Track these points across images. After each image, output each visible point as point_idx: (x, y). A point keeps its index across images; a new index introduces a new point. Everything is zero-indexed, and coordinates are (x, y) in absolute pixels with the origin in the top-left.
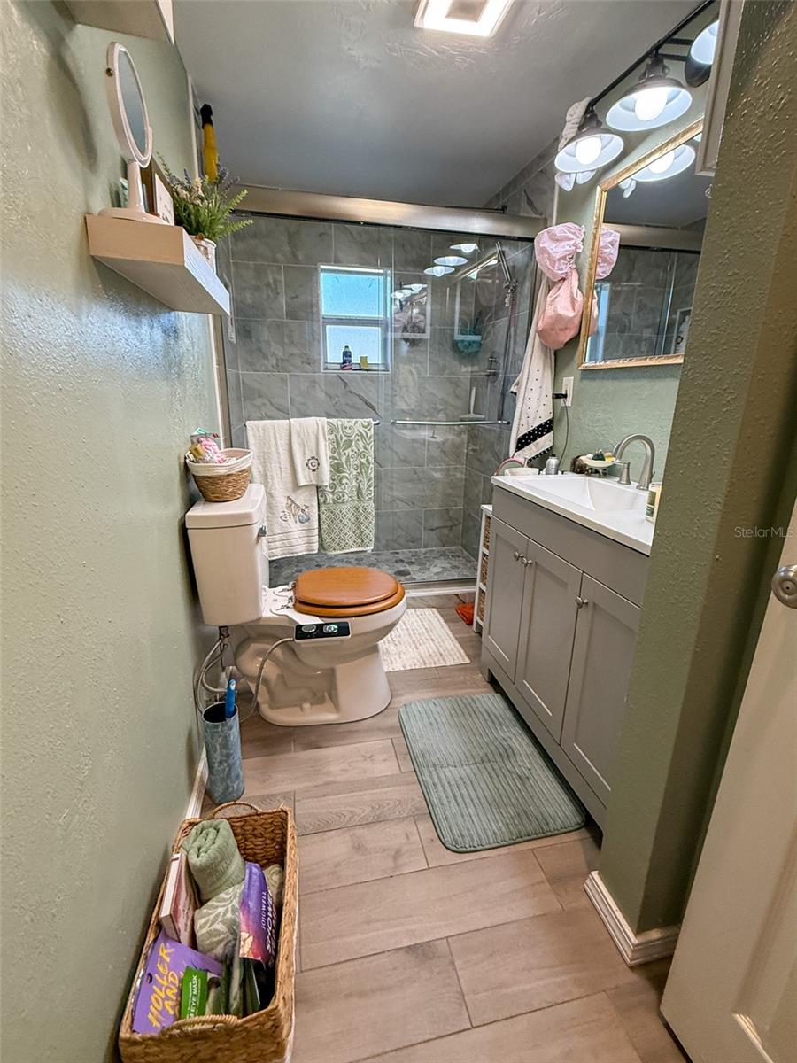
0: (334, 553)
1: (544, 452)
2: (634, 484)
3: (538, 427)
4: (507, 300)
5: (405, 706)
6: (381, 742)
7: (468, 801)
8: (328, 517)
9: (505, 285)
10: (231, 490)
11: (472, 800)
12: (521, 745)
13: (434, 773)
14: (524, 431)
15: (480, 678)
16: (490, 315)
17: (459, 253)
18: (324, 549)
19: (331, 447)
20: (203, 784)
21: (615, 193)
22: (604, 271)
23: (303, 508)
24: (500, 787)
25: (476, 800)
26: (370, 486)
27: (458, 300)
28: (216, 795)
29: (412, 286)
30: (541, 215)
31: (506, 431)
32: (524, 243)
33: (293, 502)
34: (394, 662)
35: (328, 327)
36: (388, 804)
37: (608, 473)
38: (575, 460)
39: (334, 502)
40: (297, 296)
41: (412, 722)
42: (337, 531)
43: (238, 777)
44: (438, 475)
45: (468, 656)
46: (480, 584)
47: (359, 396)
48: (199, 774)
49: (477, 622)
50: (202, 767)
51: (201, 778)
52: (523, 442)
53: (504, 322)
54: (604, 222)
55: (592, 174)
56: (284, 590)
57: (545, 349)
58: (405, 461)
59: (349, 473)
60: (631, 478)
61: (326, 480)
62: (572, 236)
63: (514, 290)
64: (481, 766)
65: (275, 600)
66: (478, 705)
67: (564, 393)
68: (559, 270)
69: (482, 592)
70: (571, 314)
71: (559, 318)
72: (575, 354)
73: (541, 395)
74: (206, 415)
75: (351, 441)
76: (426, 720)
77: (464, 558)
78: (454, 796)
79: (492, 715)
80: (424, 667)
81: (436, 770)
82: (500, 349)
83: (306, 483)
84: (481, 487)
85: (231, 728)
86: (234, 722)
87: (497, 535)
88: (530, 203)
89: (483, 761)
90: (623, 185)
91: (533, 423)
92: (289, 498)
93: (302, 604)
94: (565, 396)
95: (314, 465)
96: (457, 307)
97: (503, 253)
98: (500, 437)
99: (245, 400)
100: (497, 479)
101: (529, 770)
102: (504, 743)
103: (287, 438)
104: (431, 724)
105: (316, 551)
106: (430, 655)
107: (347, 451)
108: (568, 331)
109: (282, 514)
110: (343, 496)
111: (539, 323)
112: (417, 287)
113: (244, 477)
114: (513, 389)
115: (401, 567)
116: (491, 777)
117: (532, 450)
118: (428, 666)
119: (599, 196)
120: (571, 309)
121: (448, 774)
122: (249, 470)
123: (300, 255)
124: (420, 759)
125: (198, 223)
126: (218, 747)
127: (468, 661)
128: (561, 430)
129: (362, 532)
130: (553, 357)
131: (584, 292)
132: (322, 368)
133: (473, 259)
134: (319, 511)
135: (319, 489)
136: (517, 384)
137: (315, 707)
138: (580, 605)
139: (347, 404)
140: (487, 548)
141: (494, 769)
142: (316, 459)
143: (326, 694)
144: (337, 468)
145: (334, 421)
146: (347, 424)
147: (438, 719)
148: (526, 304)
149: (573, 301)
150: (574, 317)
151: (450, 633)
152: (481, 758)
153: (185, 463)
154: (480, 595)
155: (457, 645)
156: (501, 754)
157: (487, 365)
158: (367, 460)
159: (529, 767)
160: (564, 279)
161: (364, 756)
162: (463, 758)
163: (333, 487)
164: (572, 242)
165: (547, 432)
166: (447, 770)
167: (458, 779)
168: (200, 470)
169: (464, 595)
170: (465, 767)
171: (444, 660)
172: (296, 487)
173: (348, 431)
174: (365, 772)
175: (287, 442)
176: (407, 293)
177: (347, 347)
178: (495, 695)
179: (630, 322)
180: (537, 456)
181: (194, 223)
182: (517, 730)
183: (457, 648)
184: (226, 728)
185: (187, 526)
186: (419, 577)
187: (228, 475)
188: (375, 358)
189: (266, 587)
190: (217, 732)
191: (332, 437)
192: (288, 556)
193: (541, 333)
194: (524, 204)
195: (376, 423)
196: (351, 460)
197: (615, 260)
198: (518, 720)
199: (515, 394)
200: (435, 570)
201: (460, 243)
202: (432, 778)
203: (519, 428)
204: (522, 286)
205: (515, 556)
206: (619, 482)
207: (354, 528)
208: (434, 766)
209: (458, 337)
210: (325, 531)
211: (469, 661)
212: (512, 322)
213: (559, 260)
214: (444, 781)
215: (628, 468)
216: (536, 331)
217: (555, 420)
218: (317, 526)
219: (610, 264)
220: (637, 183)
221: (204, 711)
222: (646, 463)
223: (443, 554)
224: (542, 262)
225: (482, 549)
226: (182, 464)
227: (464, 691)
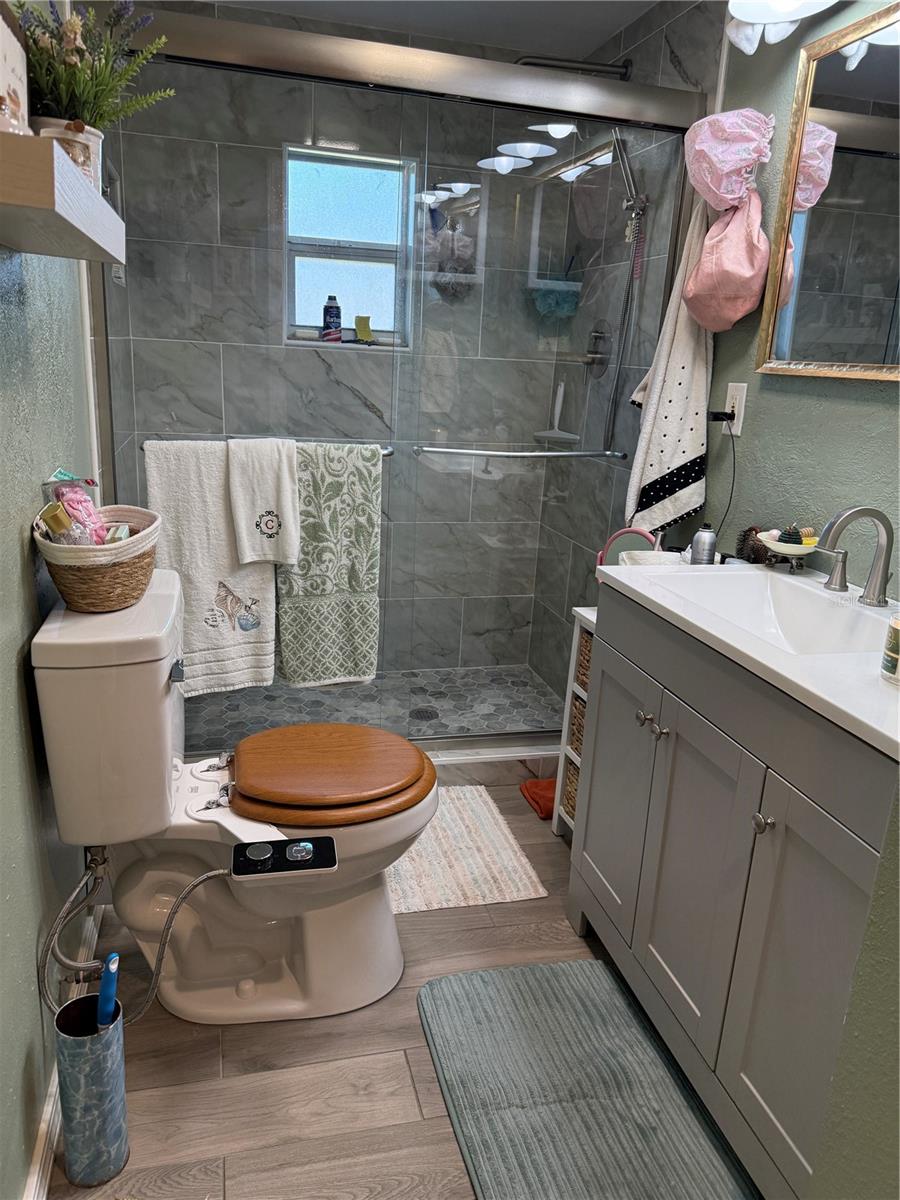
0: (302, 685)
1: (688, 514)
2: (854, 590)
3: (679, 469)
4: (628, 232)
5: (430, 984)
6: (386, 1056)
7: (547, 1178)
8: (294, 620)
9: (625, 204)
10: (118, 591)
11: (554, 1175)
12: (641, 1063)
13: (483, 1119)
14: (654, 475)
15: (567, 930)
16: (597, 254)
17: (544, 138)
18: (284, 677)
19: (304, 494)
20: (51, 1149)
21: (831, 63)
22: (808, 197)
23: (249, 603)
24: (605, 1149)
25: (561, 1176)
26: (372, 567)
27: (536, 221)
28: (76, 1168)
29: (454, 186)
30: (696, 85)
31: (618, 469)
32: (664, 134)
33: (229, 592)
34: (410, 894)
35: (297, 259)
36: (400, 1183)
37: (803, 565)
38: (747, 535)
39: (308, 594)
40: (242, 202)
41: (443, 1018)
42: (310, 645)
43: (118, 1134)
44: (492, 541)
45: (543, 882)
46: (564, 750)
47: (353, 391)
48: (43, 1127)
49: (559, 815)
50: (50, 1112)
51: (49, 1133)
52: (651, 495)
53: (621, 269)
54: (813, 104)
55: (793, 28)
56: (210, 768)
57: (697, 330)
58: (433, 510)
59: (336, 542)
60: (848, 577)
61: (294, 556)
62: (753, 134)
63: (643, 212)
64: (568, 1105)
65: (195, 790)
66: (565, 984)
67: (728, 410)
68: (728, 193)
69: (569, 762)
70: (746, 272)
71: (725, 278)
72: (751, 343)
73: (686, 411)
74: (70, 435)
75: (340, 485)
76: (468, 1013)
77: (534, 687)
78: (521, 1166)
79: (588, 1003)
80: (463, 904)
81: (487, 1114)
82: (613, 318)
83: (256, 559)
84: (569, 564)
85: (107, 1046)
86: (114, 1033)
87: (603, 671)
88: (676, 61)
89: (572, 1097)
90: (847, 51)
91: (671, 462)
92: (222, 585)
93: (245, 801)
94: (731, 417)
95: (272, 525)
96: (535, 233)
97: (623, 143)
98: (606, 479)
99: (137, 391)
100: (607, 570)
101: (657, 1113)
102: (612, 1062)
103: (222, 475)
104: (479, 1023)
105: (270, 683)
106: (475, 881)
107: (332, 503)
108: (740, 302)
109: (208, 614)
110: (324, 583)
111: (687, 283)
112: (460, 188)
113: (145, 562)
114: (637, 397)
115: (420, 702)
116: (588, 1129)
117: (666, 511)
118: (471, 903)
119: (803, 66)
120: (746, 264)
121: (511, 1124)
122: (150, 553)
123: (251, 127)
124: (459, 1092)
125: (73, 97)
126: (83, 1081)
127: (543, 892)
128: (722, 475)
129: (356, 648)
130: (711, 342)
131: (772, 234)
132: (285, 337)
133: (568, 150)
134: (277, 609)
135: (279, 569)
136: (644, 389)
137: (260, 987)
138: (761, 828)
139: (331, 405)
140: (583, 685)
141: (593, 1113)
142: (275, 515)
143: (284, 961)
144: (313, 532)
145: (310, 446)
146: (334, 454)
147: (491, 1012)
148: (664, 242)
149: (751, 248)
150: (752, 278)
151: (511, 837)
152: (570, 1091)
153: (33, 540)
154: (566, 770)
155: (525, 860)
156: (605, 1083)
157: (586, 344)
158: (370, 520)
159: (657, 1107)
160: (735, 209)
161: (354, 1086)
162: (536, 1089)
163: (305, 565)
164: (753, 145)
165: (695, 480)
166: (507, 1115)
167: (529, 1133)
168: (61, 553)
169: (535, 761)
170: (541, 1109)
171: (500, 891)
172: (237, 564)
173: (336, 466)
174: (356, 1118)
175: (221, 482)
176: (443, 195)
177: (332, 298)
178: (594, 962)
179: (842, 271)
180: (675, 521)
181: (64, 95)
182: (634, 1033)
183: (522, 866)
184: (99, 1046)
185: (34, 663)
186: (454, 723)
187: (115, 565)
188: (383, 320)
189: (178, 762)
190: (80, 1055)
191: (306, 476)
192: (217, 690)
193: (693, 303)
194: (664, 62)
195: (386, 452)
196: (341, 518)
197: (827, 179)
198: (636, 1014)
199: (640, 405)
200: (482, 710)
201: (547, 123)
202: (480, 1131)
203: (646, 469)
204: (657, 209)
205: (638, 717)
206: (827, 585)
207: (341, 640)
208: (484, 1105)
209: (534, 282)
210: (287, 646)
211: (545, 895)
212: (637, 271)
213: (728, 175)
214: (503, 1137)
215: (844, 562)
216: (683, 296)
217: (710, 461)
218: (272, 636)
219: (816, 185)
220: (871, 47)
221: (58, 1010)
222: (876, 558)
223: (496, 679)
224: (697, 175)
225: (573, 687)
226: (27, 541)
227: (539, 954)
